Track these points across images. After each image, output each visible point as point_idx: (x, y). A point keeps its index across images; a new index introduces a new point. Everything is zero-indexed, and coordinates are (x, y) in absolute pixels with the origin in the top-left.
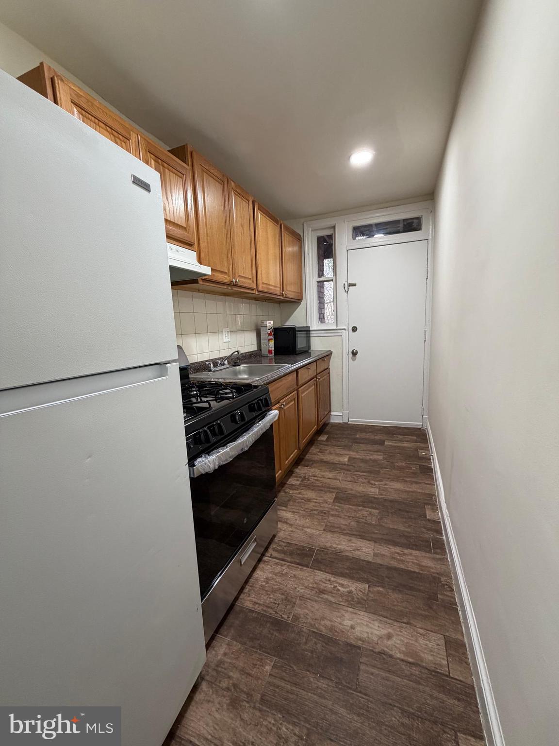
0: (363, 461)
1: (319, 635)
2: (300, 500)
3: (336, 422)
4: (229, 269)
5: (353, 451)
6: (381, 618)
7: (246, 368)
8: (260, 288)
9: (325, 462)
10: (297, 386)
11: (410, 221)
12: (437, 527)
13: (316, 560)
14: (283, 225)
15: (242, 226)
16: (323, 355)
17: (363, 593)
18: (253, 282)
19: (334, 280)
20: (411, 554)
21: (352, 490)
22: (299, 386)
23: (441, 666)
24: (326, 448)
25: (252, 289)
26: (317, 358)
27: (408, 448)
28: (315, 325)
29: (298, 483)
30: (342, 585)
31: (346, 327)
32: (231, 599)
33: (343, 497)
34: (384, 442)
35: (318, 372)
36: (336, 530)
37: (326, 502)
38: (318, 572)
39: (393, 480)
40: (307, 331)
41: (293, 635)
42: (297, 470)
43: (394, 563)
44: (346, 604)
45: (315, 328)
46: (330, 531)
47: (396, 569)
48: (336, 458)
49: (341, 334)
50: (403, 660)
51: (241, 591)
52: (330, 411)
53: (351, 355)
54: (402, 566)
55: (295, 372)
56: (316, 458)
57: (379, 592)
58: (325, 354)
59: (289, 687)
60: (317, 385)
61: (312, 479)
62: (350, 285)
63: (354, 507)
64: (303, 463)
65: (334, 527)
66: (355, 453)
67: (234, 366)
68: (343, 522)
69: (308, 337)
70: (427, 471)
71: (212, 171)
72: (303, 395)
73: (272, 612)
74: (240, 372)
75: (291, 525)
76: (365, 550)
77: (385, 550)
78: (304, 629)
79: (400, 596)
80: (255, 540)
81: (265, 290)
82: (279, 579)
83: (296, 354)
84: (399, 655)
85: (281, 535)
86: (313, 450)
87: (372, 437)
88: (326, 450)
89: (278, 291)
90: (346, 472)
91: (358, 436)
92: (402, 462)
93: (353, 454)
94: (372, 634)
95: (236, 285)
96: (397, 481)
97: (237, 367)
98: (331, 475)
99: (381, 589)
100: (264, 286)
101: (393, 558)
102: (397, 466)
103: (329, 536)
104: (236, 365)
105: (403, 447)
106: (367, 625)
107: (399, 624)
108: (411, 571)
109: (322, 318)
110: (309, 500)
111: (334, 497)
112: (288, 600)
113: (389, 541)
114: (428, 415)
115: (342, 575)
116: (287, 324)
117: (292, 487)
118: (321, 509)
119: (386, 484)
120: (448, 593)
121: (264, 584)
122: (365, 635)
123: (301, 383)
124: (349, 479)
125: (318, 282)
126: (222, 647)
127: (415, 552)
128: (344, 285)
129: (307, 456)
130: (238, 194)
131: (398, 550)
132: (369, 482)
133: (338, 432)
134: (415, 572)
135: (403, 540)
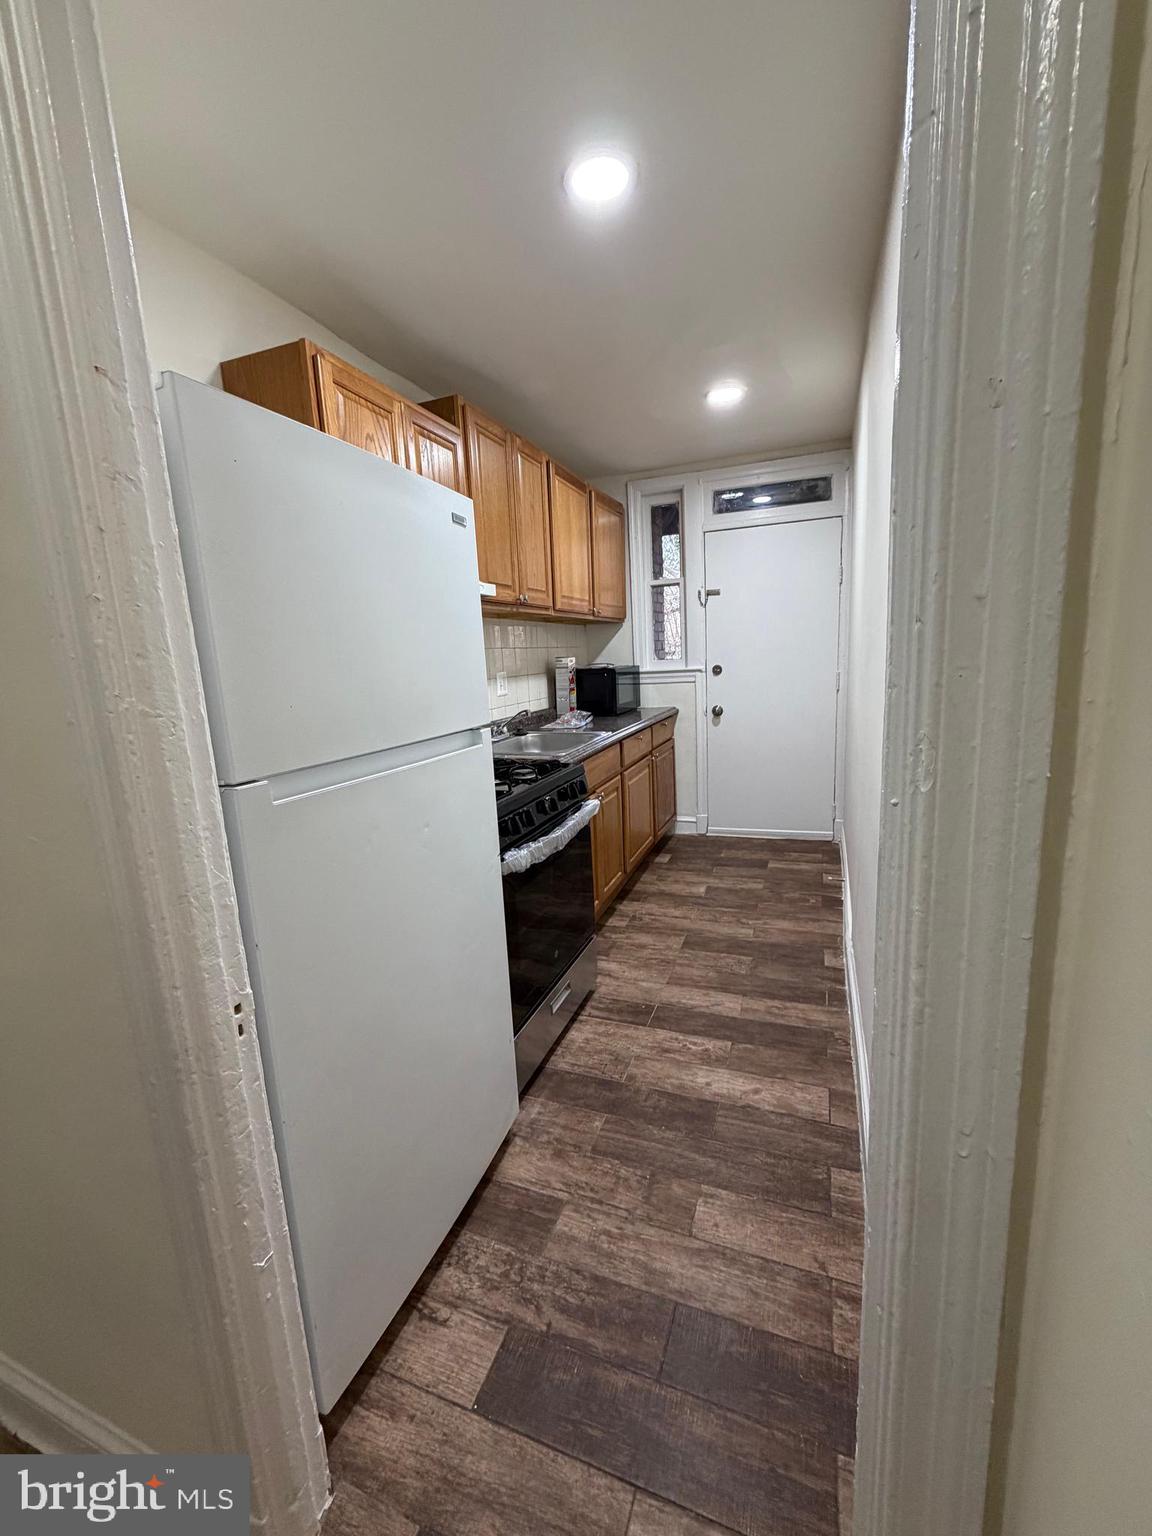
0: (730, 891)
1: (663, 1094)
2: (628, 947)
3: (687, 833)
4: (513, 581)
5: (715, 877)
6: (747, 1075)
7: (536, 739)
8: (558, 606)
9: (667, 894)
10: (622, 766)
11: (812, 483)
12: (838, 976)
13: (657, 1018)
14: (593, 494)
15: (532, 507)
16: (663, 716)
17: (725, 1052)
18: (548, 595)
19: (682, 584)
20: (795, 1008)
21: (710, 932)
22: (624, 767)
23: (821, 1115)
24: (670, 873)
25: (547, 609)
26: (653, 721)
27: (807, 871)
28: (647, 663)
29: (624, 924)
30: (695, 1044)
31: (702, 667)
32: (539, 1060)
33: (695, 942)
34: (767, 863)
35: (655, 744)
36: (686, 982)
37: (669, 948)
38: (659, 1031)
39: (778, 917)
40: (634, 673)
41: (628, 1094)
42: (621, 907)
43: (769, 1019)
44: (699, 1062)
45: (648, 669)
46: (676, 984)
47: (771, 1025)
48: (686, 887)
49: (693, 680)
50: (772, 1112)
51: (552, 1051)
52: (675, 814)
53: (711, 715)
54: (782, 1021)
55: (618, 745)
56: (653, 889)
57: (745, 1049)
58: (668, 714)
59: (627, 1139)
60: (652, 767)
61: (647, 919)
62: (709, 594)
63: (714, 954)
64: (630, 896)
65: (683, 979)
66: (717, 881)
67: (517, 735)
68: (696, 972)
69: (636, 685)
70: (833, 904)
71: (490, 429)
72: (630, 783)
73: (597, 1072)
74: (527, 745)
75: (617, 979)
76: (730, 1005)
77: (760, 1005)
78: (644, 1088)
79: (776, 1052)
80: (569, 985)
81: (566, 608)
82: (603, 1040)
83: (618, 715)
84: (767, 1108)
85: (603, 990)
86: (646, 877)
87: (748, 857)
88: (669, 877)
89: (585, 607)
90: (701, 908)
91: (722, 855)
92: (794, 892)
93: (714, 882)
94: (733, 1089)
95: (523, 604)
96: (784, 919)
97: (523, 737)
98: (677, 913)
99: (749, 1046)
100: (565, 600)
101: (770, 1013)
102: (787, 898)
103: (676, 990)
104: (519, 733)
105: (800, 872)
106: (728, 1082)
107: (771, 1080)
108: (794, 1027)
109: (659, 651)
110: (643, 947)
111: (682, 941)
112: (617, 1059)
113: (765, 993)
114: (845, 819)
115: (695, 1033)
116: (598, 661)
117: (615, 930)
118: (662, 957)
119: (765, 924)
120: (843, 1048)
121: (582, 1045)
122: (725, 1091)
123: (627, 762)
124: (706, 917)
125: (653, 587)
126: (535, 1109)
127: (801, 1006)
128: (699, 592)
129: (638, 885)
130: (527, 456)
131: (777, 1003)
132: (738, 921)
133: (689, 849)
134: (798, 1027)
135: (784, 992)
